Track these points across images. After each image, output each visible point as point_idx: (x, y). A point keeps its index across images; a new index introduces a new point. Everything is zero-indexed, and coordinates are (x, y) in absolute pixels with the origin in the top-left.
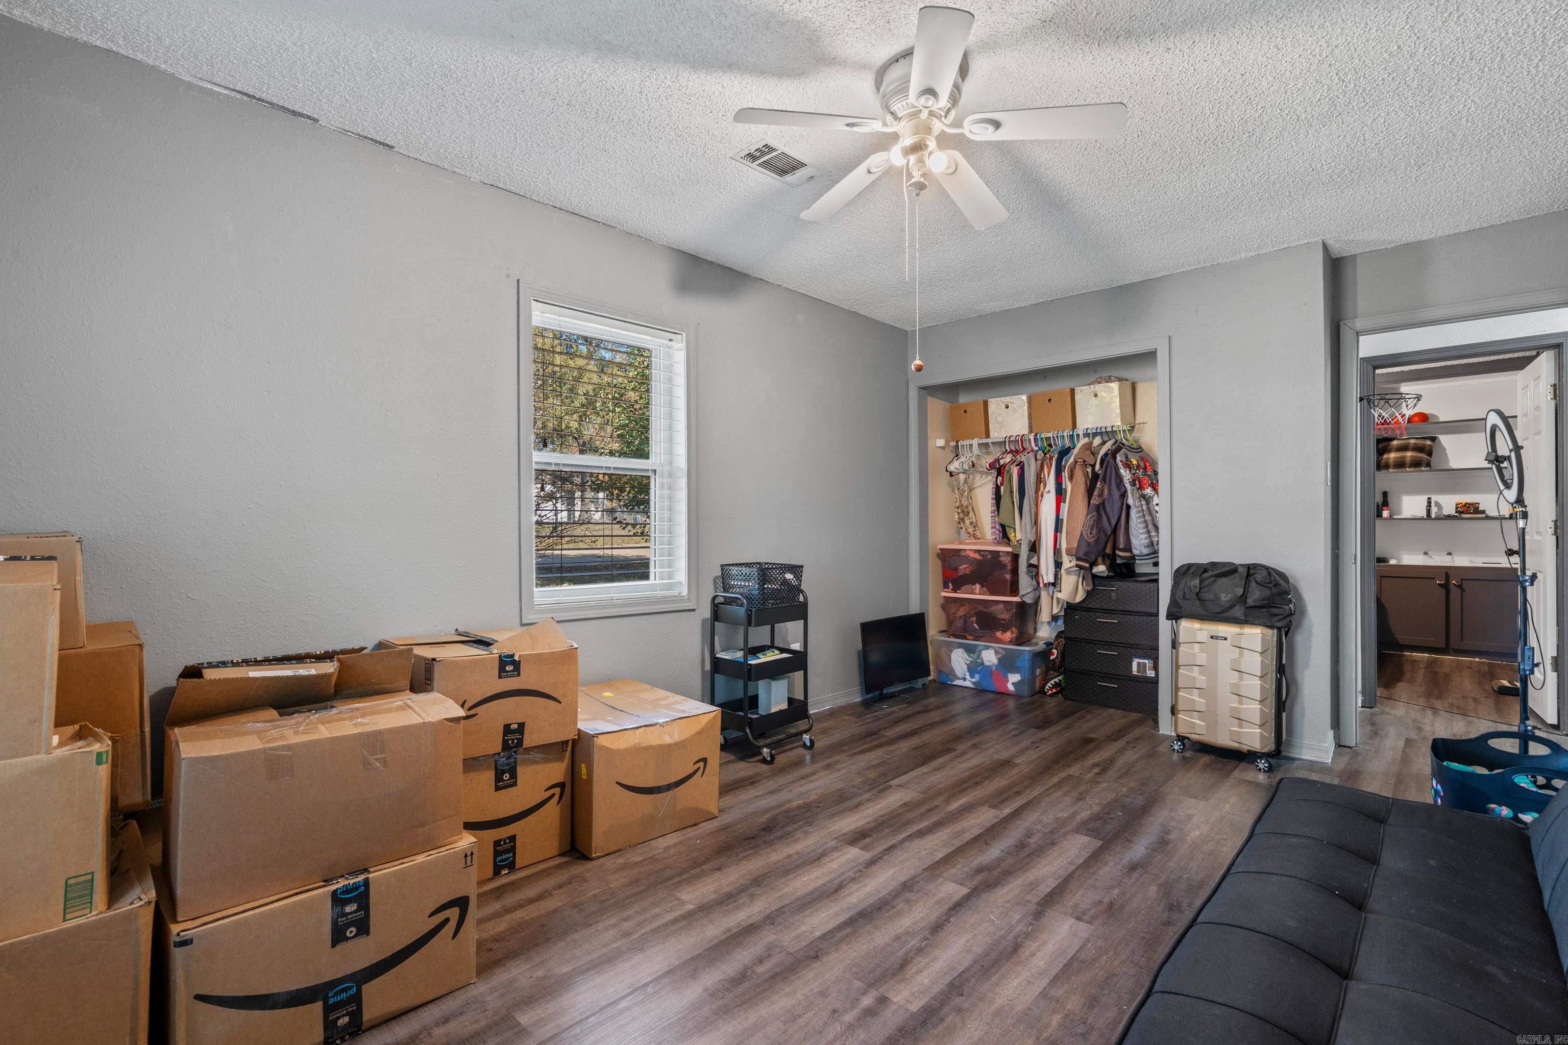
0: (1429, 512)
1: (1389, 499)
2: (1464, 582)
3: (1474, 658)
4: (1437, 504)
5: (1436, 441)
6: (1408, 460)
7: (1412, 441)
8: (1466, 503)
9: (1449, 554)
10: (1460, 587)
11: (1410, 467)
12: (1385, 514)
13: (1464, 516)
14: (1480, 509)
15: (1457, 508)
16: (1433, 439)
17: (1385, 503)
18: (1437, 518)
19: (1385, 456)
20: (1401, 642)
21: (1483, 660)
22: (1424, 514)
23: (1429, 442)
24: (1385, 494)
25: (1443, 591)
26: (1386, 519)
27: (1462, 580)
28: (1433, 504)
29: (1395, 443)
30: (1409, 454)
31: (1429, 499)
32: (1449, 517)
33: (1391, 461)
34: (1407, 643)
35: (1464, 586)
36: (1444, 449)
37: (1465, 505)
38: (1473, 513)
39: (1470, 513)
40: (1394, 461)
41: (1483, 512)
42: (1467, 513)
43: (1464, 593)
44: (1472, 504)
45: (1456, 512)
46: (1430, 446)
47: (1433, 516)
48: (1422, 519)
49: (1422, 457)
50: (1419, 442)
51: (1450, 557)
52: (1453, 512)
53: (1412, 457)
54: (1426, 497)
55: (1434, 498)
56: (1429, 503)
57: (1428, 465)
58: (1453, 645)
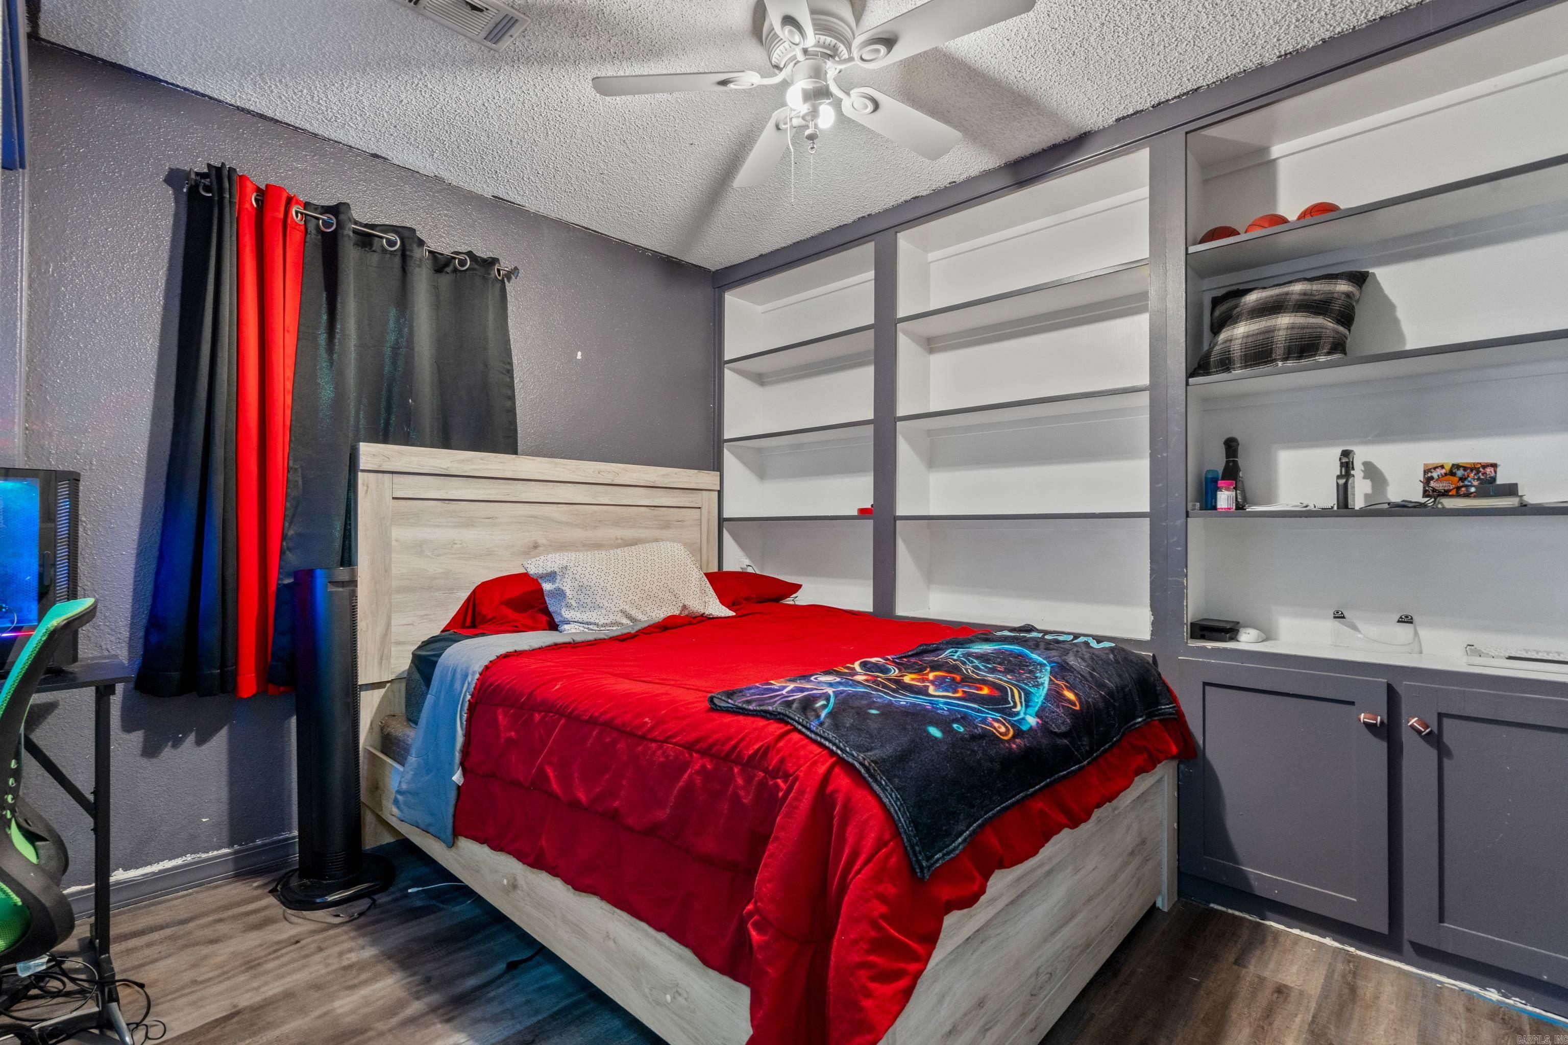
0: (1344, 493)
1: (1241, 461)
2: (1447, 722)
3: (1483, 987)
4: (1371, 471)
5: (1368, 285)
6: (1281, 337)
7: (1298, 287)
8: (1458, 466)
9: (1406, 620)
10: (1435, 739)
11: (1285, 359)
12: (1225, 499)
13: (1449, 503)
14: (1500, 481)
15: (1428, 480)
16: (1360, 279)
17: (1231, 473)
18: (1365, 513)
19: (1223, 336)
20: (1260, 890)
21: (1515, 1002)
22: (1330, 500)
23: (1343, 287)
24: (1231, 446)
25: (1380, 747)
26: (1227, 513)
27: (1441, 716)
28: (1358, 472)
29: (1252, 298)
30: (1284, 321)
31: (1346, 454)
32: (1403, 509)
33: (1236, 349)
34: (1275, 894)
35: (1447, 739)
36: (1391, 307)
37: (1452, 473)
38: (1480, 494)
39: (1468, 495)
40: (1245, 347)
41: (1511, 490)
42: (1458, 495)
43: (1446, 761)
44: (1475, 468)
45: (1426, 494)
46: (1348, 295)
47: (1358, 502)
48: (1324, 513)
49: (1322, 327)
50: (1316, 287)
51: (1407, 629)
52: (1417, 495)
53: (1292, 327)
54: (1337, 452)
55: (1362, 454)
56: (1347, 466)
57: (1338, 346)
58: (1411, 931)
